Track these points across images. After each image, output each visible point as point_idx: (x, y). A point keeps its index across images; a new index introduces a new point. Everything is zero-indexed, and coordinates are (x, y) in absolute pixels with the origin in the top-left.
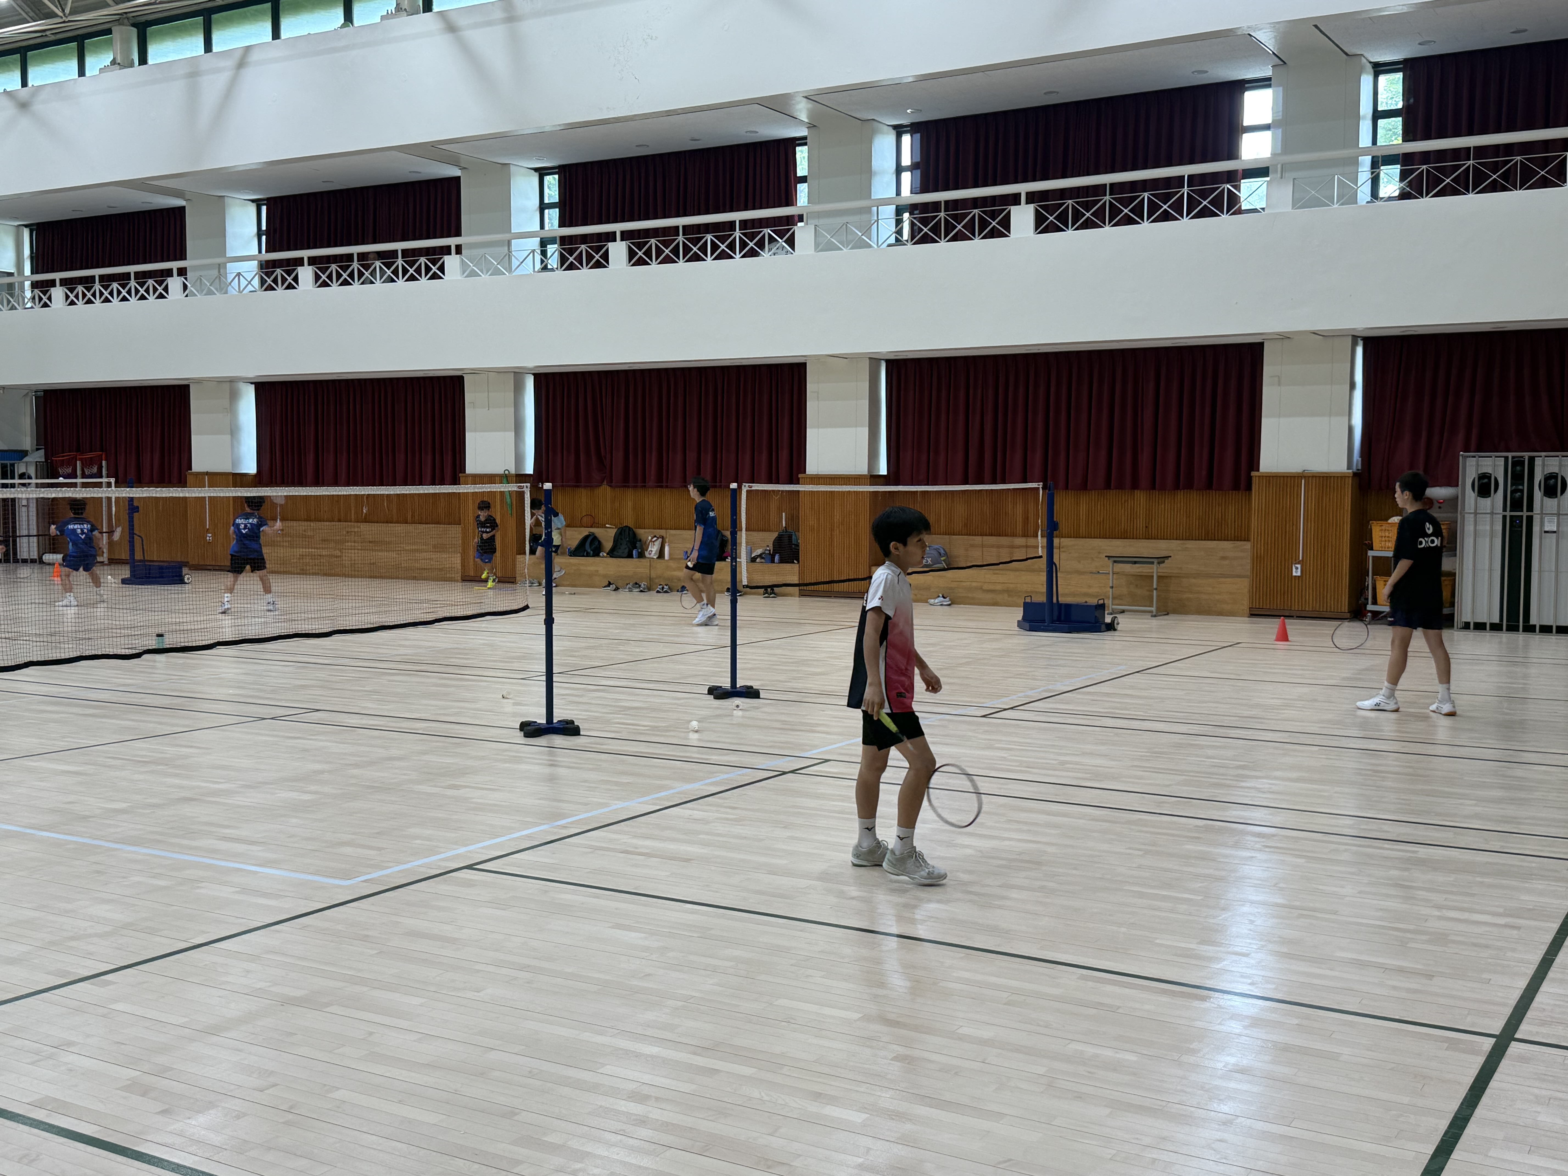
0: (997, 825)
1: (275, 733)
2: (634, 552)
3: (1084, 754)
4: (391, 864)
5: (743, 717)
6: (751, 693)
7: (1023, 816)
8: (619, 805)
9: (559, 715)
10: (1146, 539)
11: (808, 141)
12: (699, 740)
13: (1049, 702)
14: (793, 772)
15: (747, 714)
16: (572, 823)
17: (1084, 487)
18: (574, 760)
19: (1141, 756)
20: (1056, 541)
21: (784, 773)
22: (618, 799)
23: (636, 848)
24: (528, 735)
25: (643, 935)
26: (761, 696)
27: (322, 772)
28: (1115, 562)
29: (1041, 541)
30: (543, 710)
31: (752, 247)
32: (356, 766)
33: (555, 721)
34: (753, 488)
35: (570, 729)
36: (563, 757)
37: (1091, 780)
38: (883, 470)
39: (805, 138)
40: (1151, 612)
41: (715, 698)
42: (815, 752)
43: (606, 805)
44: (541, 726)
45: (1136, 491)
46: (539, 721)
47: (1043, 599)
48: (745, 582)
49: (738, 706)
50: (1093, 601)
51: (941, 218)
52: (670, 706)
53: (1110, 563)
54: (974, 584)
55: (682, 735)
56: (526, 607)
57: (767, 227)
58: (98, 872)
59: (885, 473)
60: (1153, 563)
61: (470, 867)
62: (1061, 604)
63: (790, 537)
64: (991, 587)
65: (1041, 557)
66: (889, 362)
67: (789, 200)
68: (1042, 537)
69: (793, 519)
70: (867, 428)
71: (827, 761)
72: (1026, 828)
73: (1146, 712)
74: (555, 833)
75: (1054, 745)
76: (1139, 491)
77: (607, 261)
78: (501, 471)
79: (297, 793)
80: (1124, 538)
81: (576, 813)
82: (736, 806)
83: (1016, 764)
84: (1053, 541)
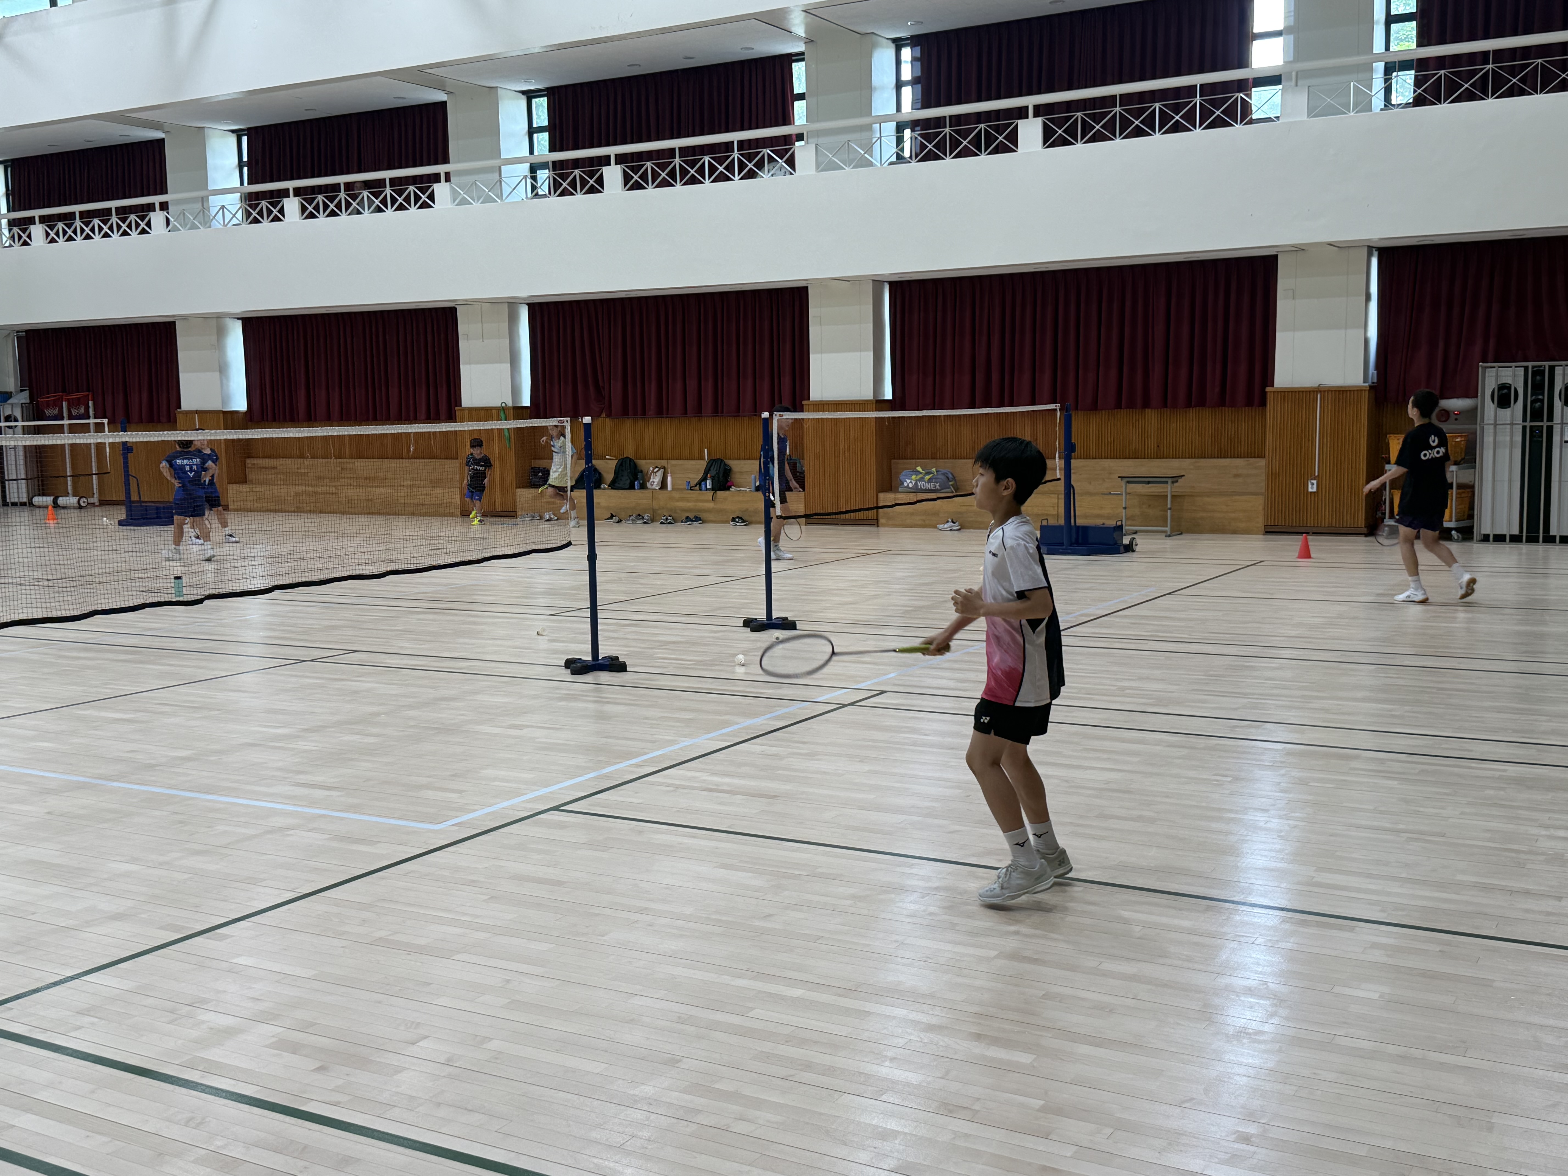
0: (1075, 754)
1: (316, 675)
2: (636, 483)
4: (476, 807)
6: (787, 625)
8: (687, 742)
9: (604, 651)
10: (1157, 458)
11: (806, 57)
12: (746, 673)
13: (1087, 627)
14: (852, 704)
15: (787, 645)
16: (645, 761)
17: (1094, 407)
18: (631, 698)
19: (1201, 680)
20: (1073, 462)
21: (844, 706)
22: (685, 736)
23: (717, 785)
24: (575, 672)
25: (750, 874)
26: (797, 628)
27: (378, 714)
28: (1128, 482)
29: (1059, 463)
30: (588, 647)
31: (751, 168)
32: (411, 707)
33: (601, 658)
34: (784, 417)
35: (616, 665)
36: (610, 693)
38: (888, 395)
39: (802, 54)
40: (1165, 532)
41: (751, 631)
42: (869, 683)
43: (673, 742)
44: (587, 663)
45: (1147, 410)
46: (584, 658)
47: (1059, 521)
49: (777, 638)
50: (1111, 523)
51: (946, 134)
52: (708, 639)
53: (1123, 483)
55: (730, 668)
56: (569, 544)
57: (767, 147)
58: (181, 822)
59: (891, 397)
60: (1166, 482)
61: (556, 808)
62: (1078, 527)
65: (1059, 479)
66: (891, 284)
67: (786, 118)
68: (1060, 458)
70: (871, 353)
71: (883, 692)
73: (1190, 635)
74: (633, 772)
75: (1108, 671)
76: (1150, 410)
77: (602, 187)
78: (498, 404)
79: (358, 737)
80: (1135, 458)
81: (647, 751)
82: (805, 740)
83: (1075, 691)
84: (1070, 463)
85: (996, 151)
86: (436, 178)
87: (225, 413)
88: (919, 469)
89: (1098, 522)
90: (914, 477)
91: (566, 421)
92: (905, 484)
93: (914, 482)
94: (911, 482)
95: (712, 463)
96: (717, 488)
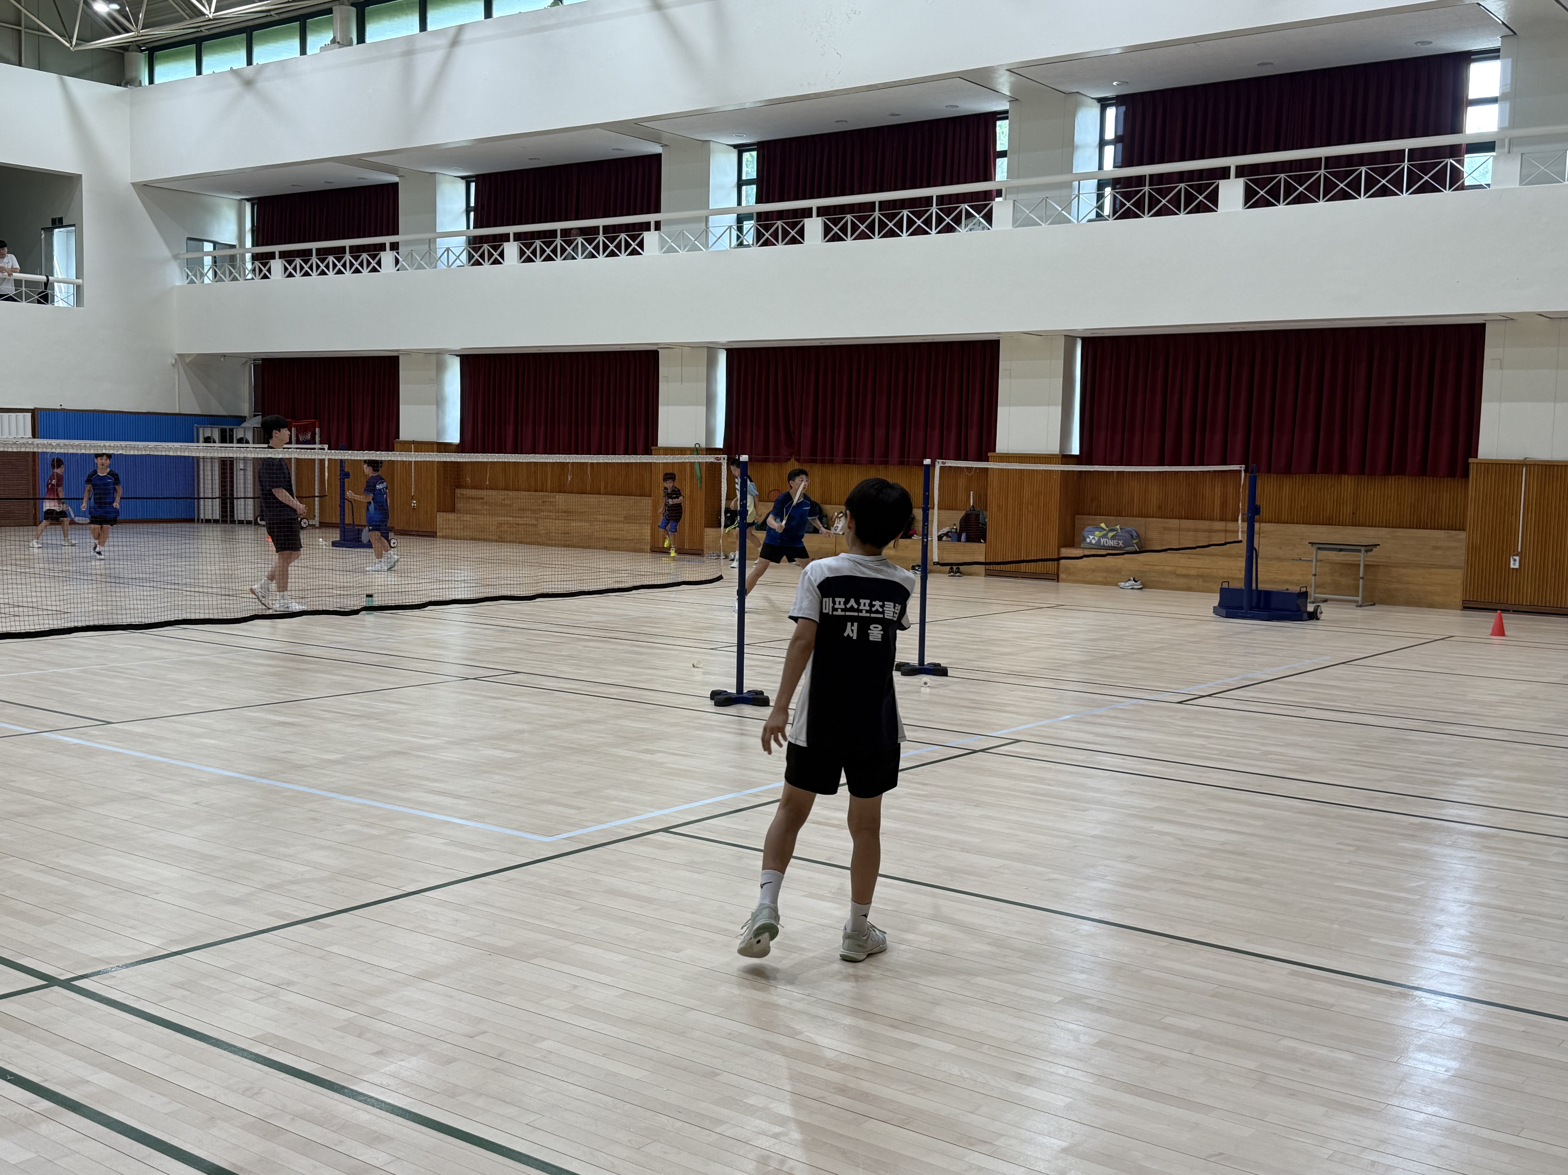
0: (1198, 813)
1: (478, 693)
3: (1288, 745)
4: (590, 824)
5: (931, 694)
6: (939, 671)
7: (1224, 805)
9: (749, 685)
10: (1352, 526)
11: (1009, 115)
13: (1248, 691)
14: (983, 751)
15: (935, 691)
17: (1287, 470)
19: (1350, 749)
20: (1257, 525)
21: (975, 752)
23: (827, 819)
24: (718, 704)
26: (949, 674)
27: (523, 732)
28: (1319, 549)
29: (1241, 525)
30: (734, 681)
31: (948, 223)
32: (555, 727)
33: (745, 691)
34: (946, 465)
35: (759, 699)
36: (744, 725)
37: (1296, 772)
38: (1075, 450)
39: (1006, 112)
40: (1357, 602)
41: (902, 674)
42: (1006, 731)
44: (731, 695)
45: (1343, 476)
46: (729, 691)
47: (1240, 585)
48: (936, 559)
49: (926, 683)
50: (1295, 589)
51: (1145, 192)
53: (1313, 549)
54: (1168, 569)
56: (720, 578)
57: (964, 203)
59: (1077, 452)
60: (1360, 551)
61: (666, 830)
62: (1261, 591)
63: (978, 516)
64: (1185, 572)
65: (1241, 541)
66: (1085, 340)
67: (987, 174)
68: (1243, 521)
69: (982, 499)
70: (1060, 408)
71: (1017, 741)
73: (1354, 705)
74: (747, 801)
75: (1255, 735)
76: (1346, 476)
77: (803, 238)
78: (691, 443)
79: (499, 751)
80: (1329, 524)
81: (768, 782)
82: (927, 782)
83: (1216, 752)
84: (1254, 525)
85: (1195, 210)
86: (646, 227)
87: (439, 443)
88: (1103, 525)
89: (1281, 587)
90: (1097, 533)
92: (1088, 540)
93: (1097, 539)
94: (1094, 538)
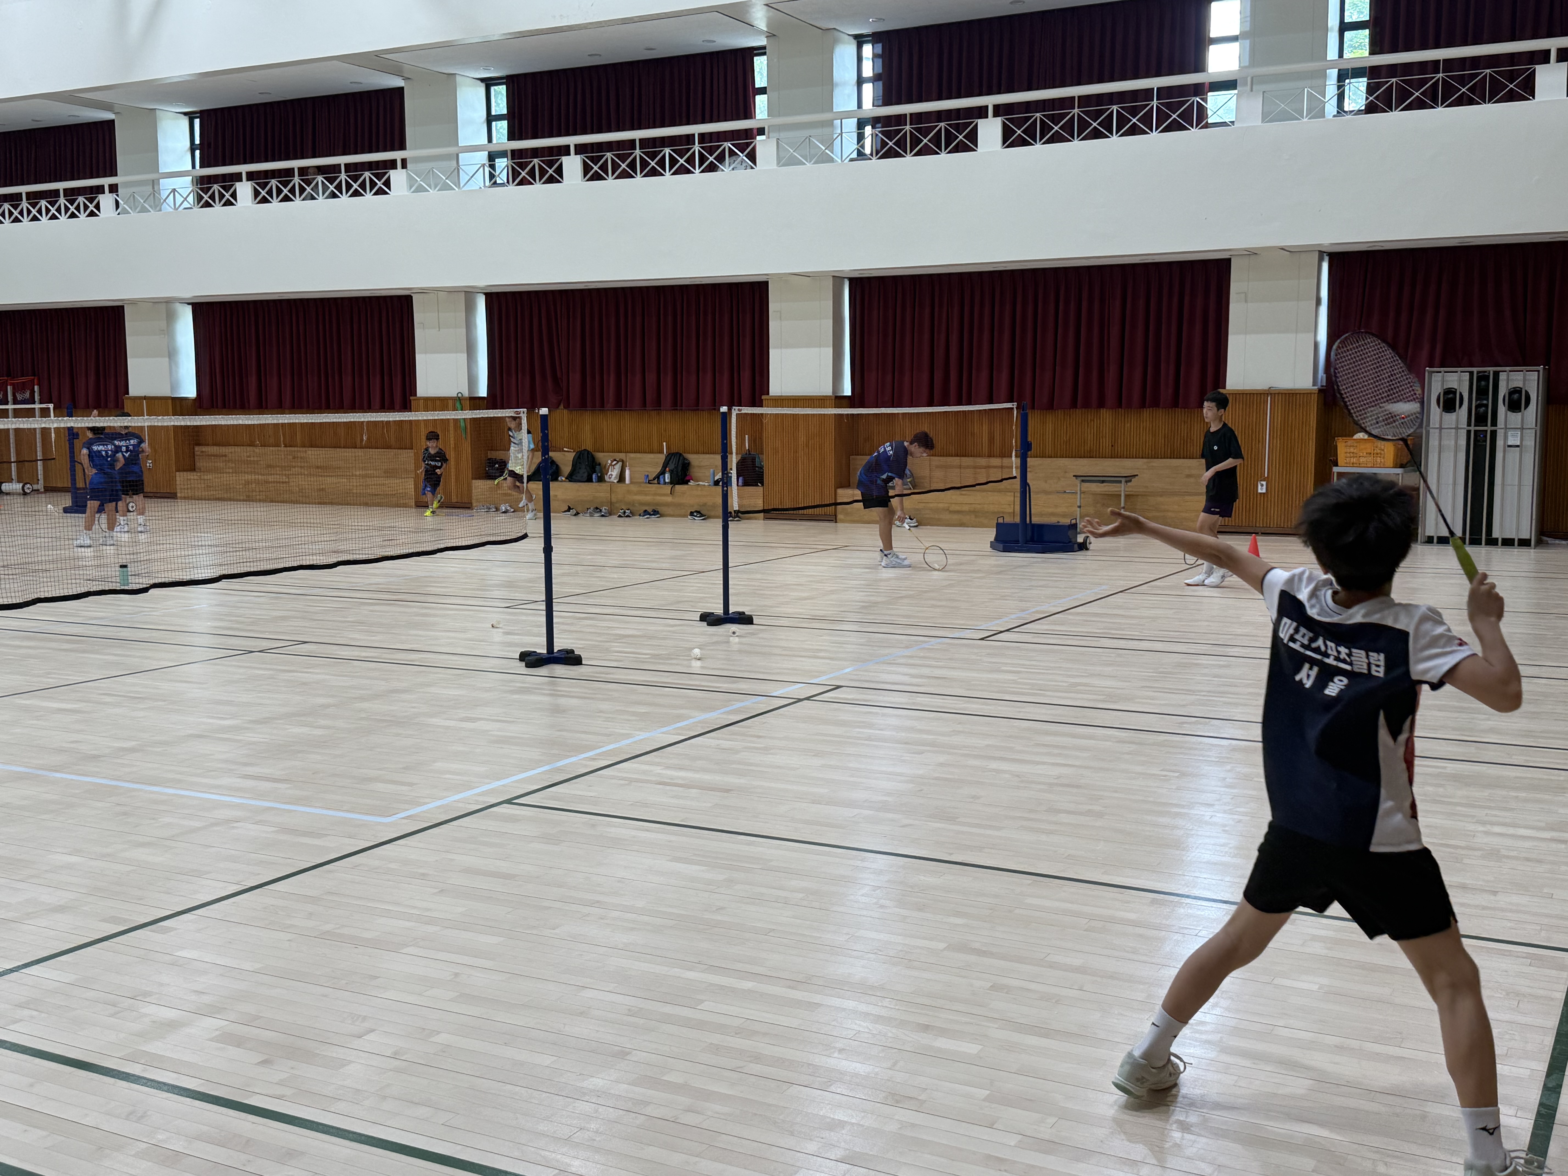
0: (1026, 749)
1: (268, 666)
2: (594, 476)
3: (1092, 675)
4: (427, 800)
5: (740, 643)
6: (745, 619)
7: (1048, 739)
8: (642, 735)
9: (559, 644)
10: (1111, 458)
11: (767, 51)
12: (702, 667)
13: (1042, 624)
14: (808, 699)
15: (743, 640)
16: (599, 754)
17: (1050, 406)
18: (586, 691)
19: (1149, 676)
20: (1030, 461)
21: (800, 700)
22: (640, 730)
23: (671, 779)
24: (528, 666)
25: (703, 868)
26: (754, 622)
27: (328, 706)
28: (1083, 481)
29: (1015, 461)
30: (544, 640)
31: (712, 161)
32: (362, 699)
33: (556, 651)
34: (743, 412)
35: (571, 659)
36: (564, 686)
37: (1106, 701)
38: (847, 391)
39: (764, 48)
41: (708, 625)
42: (824, 678)
43: (628, 736)
44: (542, 656)
45: (1102, 410)
46: (538, 651)
47: (1014, 519)
48: (737, 507)
49: (734, 633)
50: (1066, 521)
51: (906, 131)
52: (665, 633)
53: (1078, 482)
54: (941, 505)
55: (685, 663)
56: (525, 536)
57: (728, 141)
58: (125, 814)
59: (850, 394)
60: (1120, 482)
61: (509, 802)
62: (1034, 524)
63: (754, 459)
64: (957, 508)
65: (1015, 477)
66: (851, 280)
67: (747, 112)
68: (1016, 456)
69: (757, 440)
70: (832, 348)
71: (838, 687)
72: (1056, 751)
73: (1141, 632)
74: (586, 766)
75: (1060, 667)
76: (1105, 410)
77: (561, 176)
78: (454, 394)
79: (308, 729)
80: (1090, 457)
81: (601, 744)
82: (760, 734)
83: (1028, 687)
84: (1026, 461)
85: (956, 150)
86: (392, 164)
87: (174, 399)
89: (1053, 520)
91: (523, 413)
95: (670, 456)
96: (674, 482)
